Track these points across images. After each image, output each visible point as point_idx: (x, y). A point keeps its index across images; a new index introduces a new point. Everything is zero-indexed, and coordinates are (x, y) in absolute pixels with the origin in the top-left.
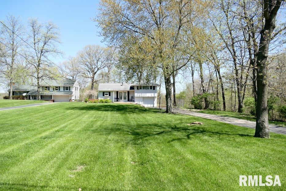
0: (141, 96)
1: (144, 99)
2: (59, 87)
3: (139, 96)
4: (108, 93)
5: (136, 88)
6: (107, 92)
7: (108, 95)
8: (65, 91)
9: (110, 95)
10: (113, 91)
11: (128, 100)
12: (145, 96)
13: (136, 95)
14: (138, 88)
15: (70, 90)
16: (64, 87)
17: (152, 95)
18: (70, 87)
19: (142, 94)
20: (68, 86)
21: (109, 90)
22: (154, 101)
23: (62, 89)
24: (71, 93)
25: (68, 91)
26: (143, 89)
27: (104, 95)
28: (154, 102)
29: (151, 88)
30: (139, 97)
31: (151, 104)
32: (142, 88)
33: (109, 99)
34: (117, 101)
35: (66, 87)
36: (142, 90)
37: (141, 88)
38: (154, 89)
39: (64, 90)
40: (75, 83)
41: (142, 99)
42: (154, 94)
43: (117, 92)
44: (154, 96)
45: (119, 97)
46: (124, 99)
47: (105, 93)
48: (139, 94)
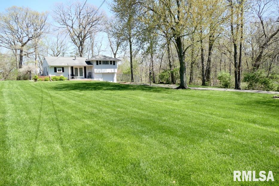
1: (104, 75)
4: (61, 69)
5: (95, 63)
6: (59, 67)
7: (62, 71)
11: (86, 77)
12: (105, 72)
14: (97, 64)
17: (111, 71)
19: (102, 70)
21: (63, 65)
27: (56, 71)
28: (114, 78)
29: (111, 64)
30: (99, 73)
32: (102, 63)
33: (63, 75)
34: (73, 78)
36: (102, 65)
38: (114, 64)
41: (101, 75)
42: (114, 70)
43: (72, 68)
44: (114, 72)
45: (74, 74)
46: (80, 76)
47: (57, 69)
48: (98, 70)
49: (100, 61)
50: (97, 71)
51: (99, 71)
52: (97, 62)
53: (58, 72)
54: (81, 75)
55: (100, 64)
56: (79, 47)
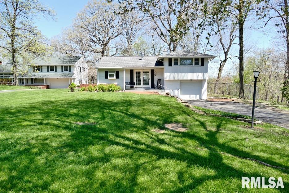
0: (176, 79)
1: (183, 84)
2: (56, 66)
3: (172, 79)
4: (115, 74)
5: (166, 63)
6: (112, 70)
7: (115, 77)
8: (64, 72)
9: (118, 77)
10: (122, 70)
11: (153, 87)
12: (185, 79)
13: (167, 76)
14: (170, 65)
15: (70, 71)
16: (62, 66)
17: (198, 77)
18: (70, 66)
19: (180, 74)
20: (68, 64)
21: (117, 67)
22: (201, 87)
23: (59, 70)
24: (71, 75)
25: (68, 72)
26: (181, 64)
27: (107, 77)
28: (203, 90)
29: (197, 63)
30: (174, 81)
31: (196, 94)
32: (179, 64)
33: (116, 83)
34: (132, 88)
35: (65, 67)
36: (179, 67)
37: (176, 64)
38: (202, 65)
39: (62, 71)
40: (78, 61)
41: (178, 85)
42: (203, 74)
43: (132, 71)
44: (202, 79)
45: (135, 81)
46: (144, 85)
47: (109, 74)
48: (172, 75)
49: (176, 60)
50: (170, 76)
51: (174, 78)
52: (170, 60)
53: (109, 78)
54: (146, 83)
55: (175, 64)
56: (170, 45)
